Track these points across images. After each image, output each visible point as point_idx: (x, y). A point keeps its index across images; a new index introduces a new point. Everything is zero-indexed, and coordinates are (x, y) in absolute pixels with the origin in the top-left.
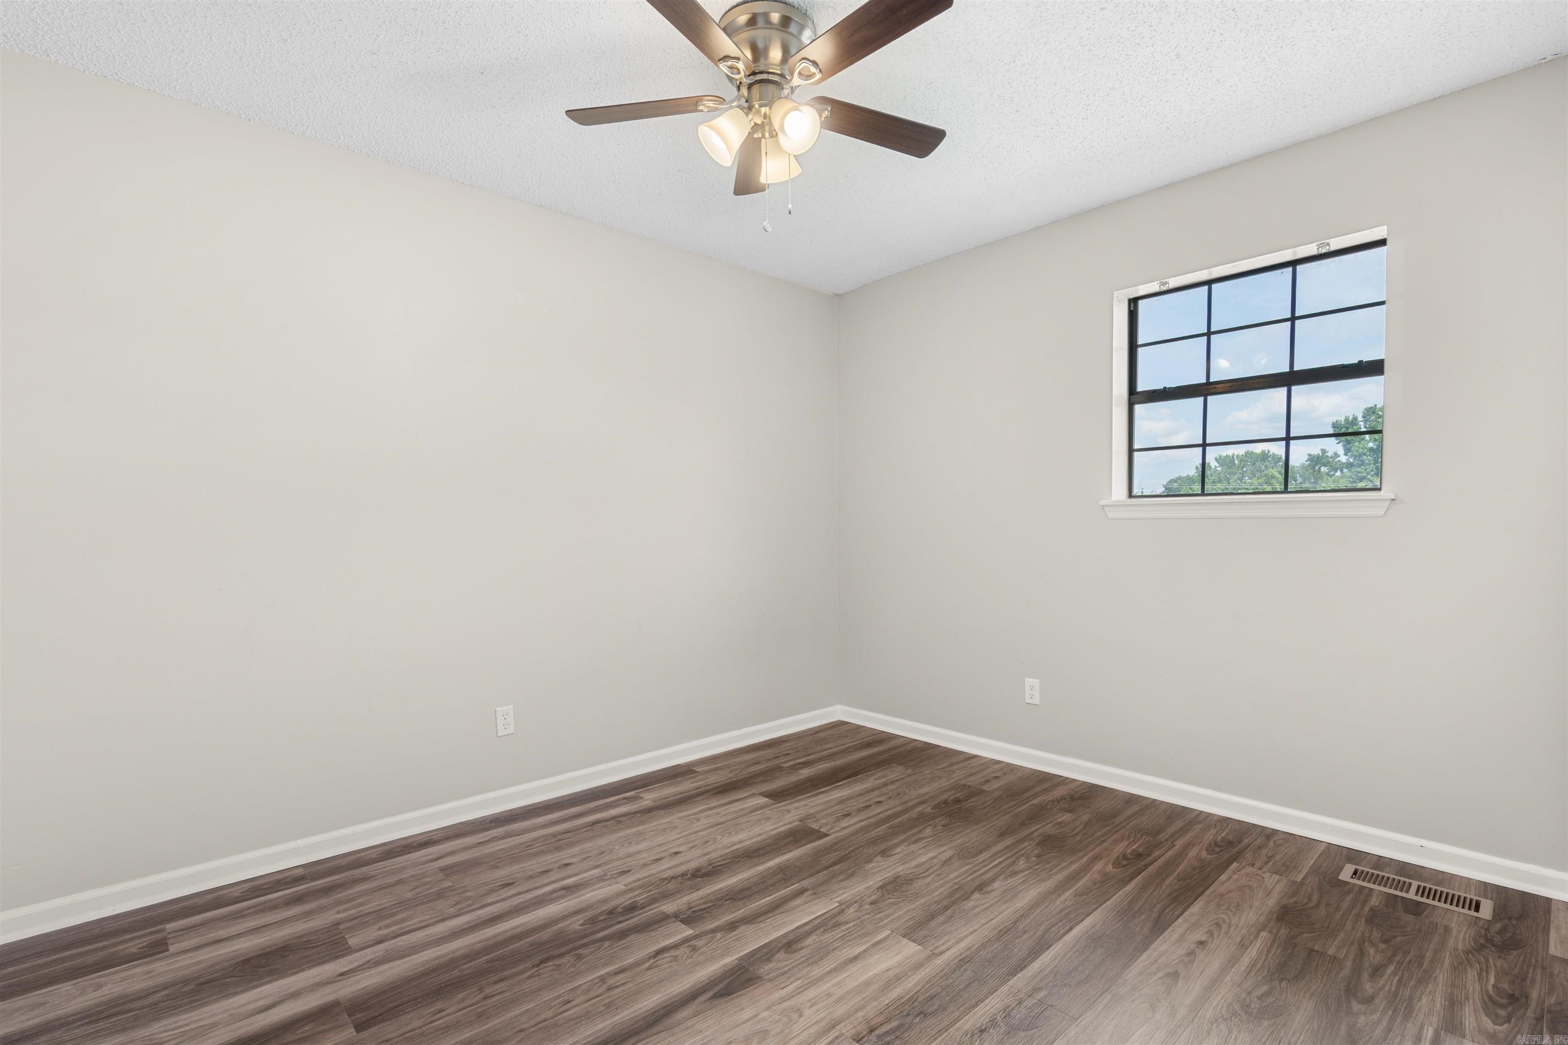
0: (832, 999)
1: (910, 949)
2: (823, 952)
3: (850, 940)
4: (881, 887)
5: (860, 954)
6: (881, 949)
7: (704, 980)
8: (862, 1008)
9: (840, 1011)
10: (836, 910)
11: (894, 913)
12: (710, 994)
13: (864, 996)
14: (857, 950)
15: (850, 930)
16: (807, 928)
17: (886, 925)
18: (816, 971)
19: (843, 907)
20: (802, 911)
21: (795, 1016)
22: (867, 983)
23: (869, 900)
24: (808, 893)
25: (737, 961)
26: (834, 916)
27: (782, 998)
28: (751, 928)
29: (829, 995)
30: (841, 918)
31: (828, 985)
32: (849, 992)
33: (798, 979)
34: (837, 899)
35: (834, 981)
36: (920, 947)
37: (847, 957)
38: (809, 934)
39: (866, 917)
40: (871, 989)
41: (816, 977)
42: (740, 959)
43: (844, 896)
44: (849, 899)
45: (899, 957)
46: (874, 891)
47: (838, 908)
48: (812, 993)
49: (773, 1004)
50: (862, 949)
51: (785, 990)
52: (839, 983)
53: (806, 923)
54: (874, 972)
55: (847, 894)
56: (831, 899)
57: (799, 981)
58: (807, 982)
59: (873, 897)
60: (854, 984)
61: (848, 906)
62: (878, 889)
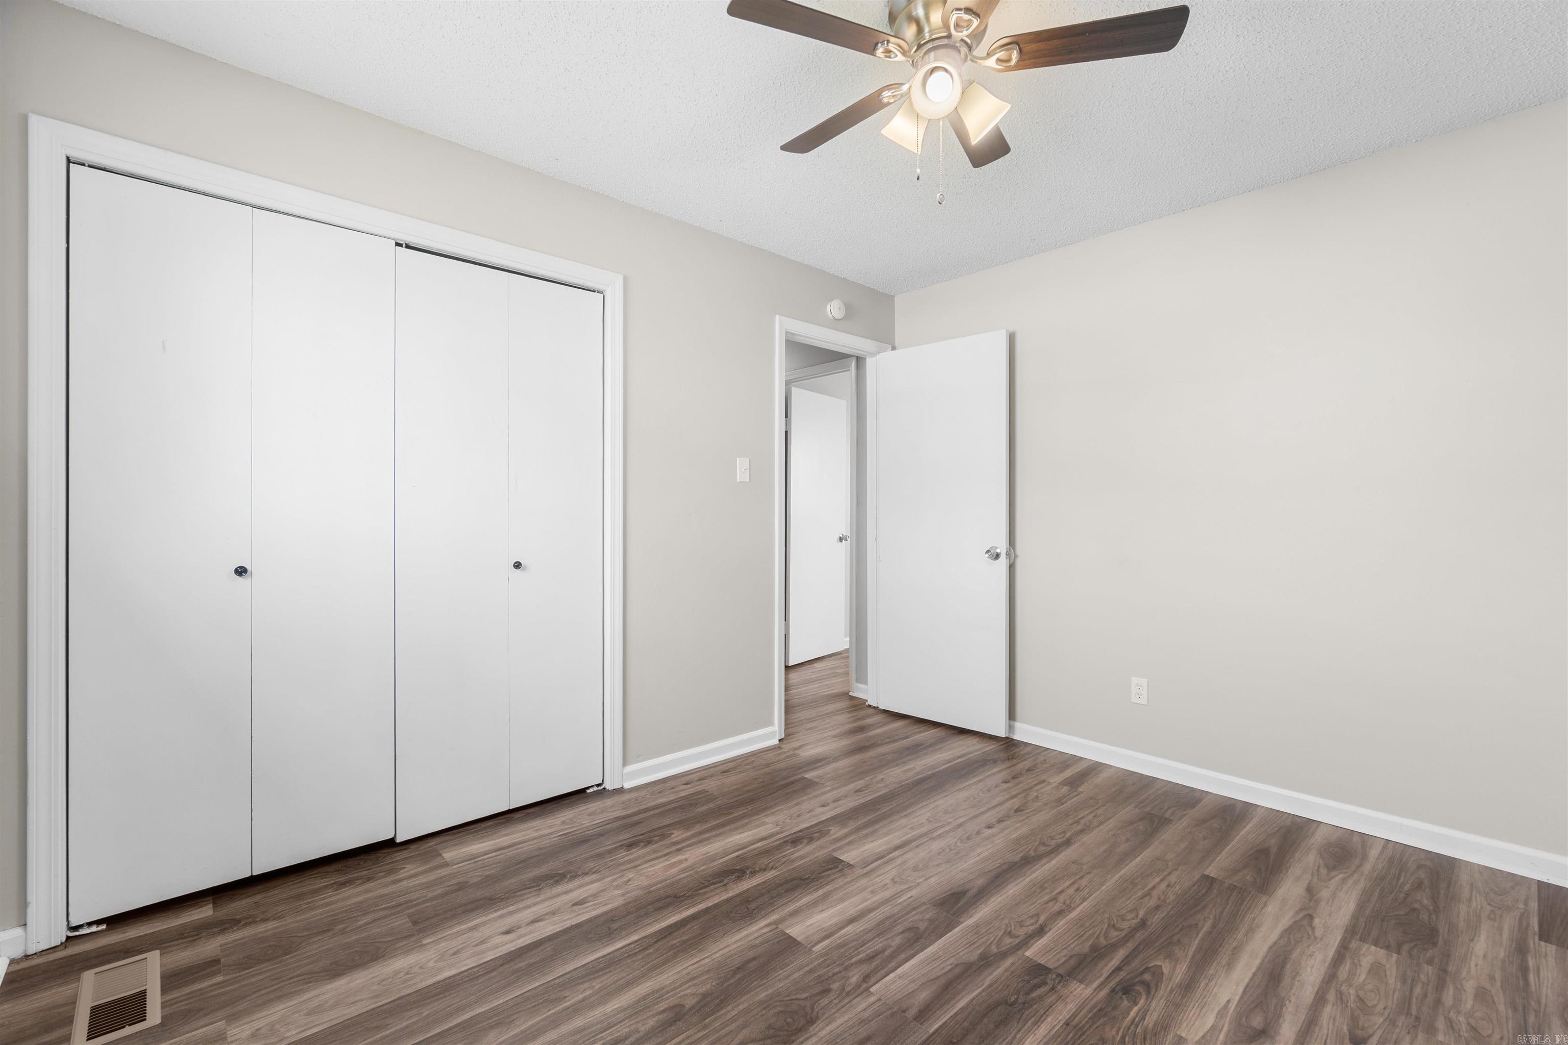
0: (870, 889)
1: (796, 930)
2: (881, 929)
3: (856, 940)
4: (811, 1022)
5: (847, 925)
6: (826, 930)
7: (981, 904)
8: (846, 884)
9: (864, 881)
10: (873, 980)
11: (804, 975)
12: (969, 894)
13: (845, 891)
14: (849, 929)
15: (856, 952)
16: (903, 956)
17: (817, 958)
18: (886, 910)
19: (864, 986)
20: (914, 981)
21: (896, 879)
22: (842, 900)
23: (832, 995)
24: (912, 1012)
25: (961, 920)
26: (875, 971)
27: (910, 890)
28: (964, 957)
29: (872, 892)
30: (865, 968)
31: (874, 899)
32: (857, 894)
33: (900, 903)
34: (872, 999)
35: (869, 902)
36: (787, 932)
37: (859, 922)
38: (899, 950)
39: (837, 970)
40: (838, 896)
41: (886, 906)
42: (959, 923)
43: (864, 1005)
44: (858, 999)
45: (809, 922)
46: (823, 1014)
47: (870, 984)
48: (886, 894)
49: (916, 887)
50: (845, 930)
51: (909, 895)
52: (865, 901)
53: (906, 962)
54: (836, 909)
55: (859, 1009)
56: (880, 1000)
57: (899, 901)
58: (893, 902)
59: (824, 1002)
60: (853, 900)
61: (858, 986)
62: (817, 1018)
